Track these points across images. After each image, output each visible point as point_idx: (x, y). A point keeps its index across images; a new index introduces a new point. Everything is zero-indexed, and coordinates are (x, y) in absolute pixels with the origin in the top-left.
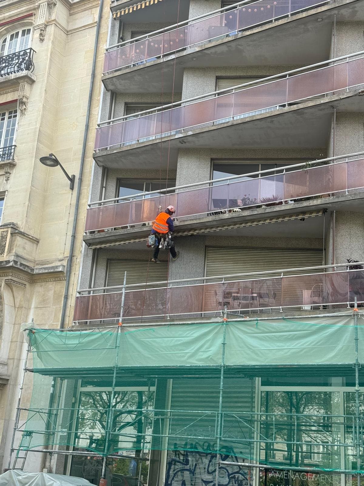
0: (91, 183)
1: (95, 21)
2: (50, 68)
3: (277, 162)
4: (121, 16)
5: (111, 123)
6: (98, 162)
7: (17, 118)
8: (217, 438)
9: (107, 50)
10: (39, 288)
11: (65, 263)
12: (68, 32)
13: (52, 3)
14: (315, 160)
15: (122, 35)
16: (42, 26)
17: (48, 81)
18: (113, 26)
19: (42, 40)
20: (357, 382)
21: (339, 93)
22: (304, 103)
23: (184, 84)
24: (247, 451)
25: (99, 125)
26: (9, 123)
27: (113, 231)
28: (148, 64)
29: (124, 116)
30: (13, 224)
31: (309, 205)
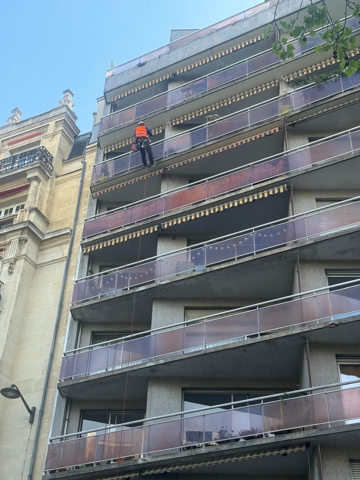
0: (53, 416)
1: (65, 256)
2: (17, 299)
3: (250, 392)
4: (91, 251)
5: (77, 352)
6: (62, 393)
9: (76, 282)
12: (36, 265)
13: (23, 240)
14: (293, 390)
15: (91, 269)
16: (12, 260)
17: (14, 311)
18: (82, 261)
19: (10, 273)
21: (309, 325)
22: (276, 333)
23: (153, 314)
25: (65, 355)
27: (74, 469)
28: (118, 294)
29: (90, 345)
31: (291, 439)
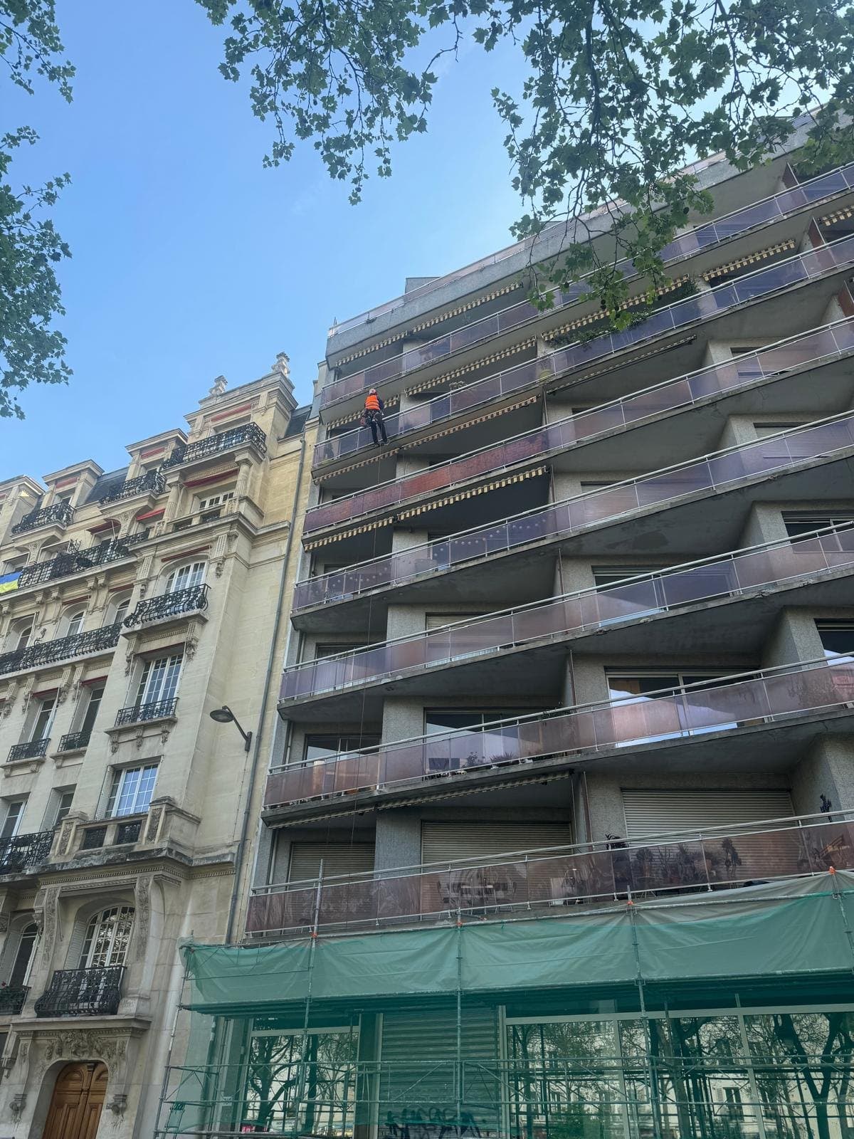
0: (273, 742)
1: (283, 554)
3: (503, 712)
4: (313, 548)
5: (300, 667)
6: (283, 715)
7: (182, 664)
8: (456, 1102)
9: (296, 585)
10: (198, 887)
11: (235, 850)
12: (249, 565)
13: (233, 535)
15: (314, 569)
16: (220, 560)
17: (224, 620)
18: (303, 560)
19: (218, 575)
20: (643, 1006)
21: (573, 633)
23: (389, 622)
24: (495, 1117)
25: (285, 670)
26: (171, 670)
27: (299, 804)
29: (315, 659)
30: (169, 799)
31: (552, 765)
